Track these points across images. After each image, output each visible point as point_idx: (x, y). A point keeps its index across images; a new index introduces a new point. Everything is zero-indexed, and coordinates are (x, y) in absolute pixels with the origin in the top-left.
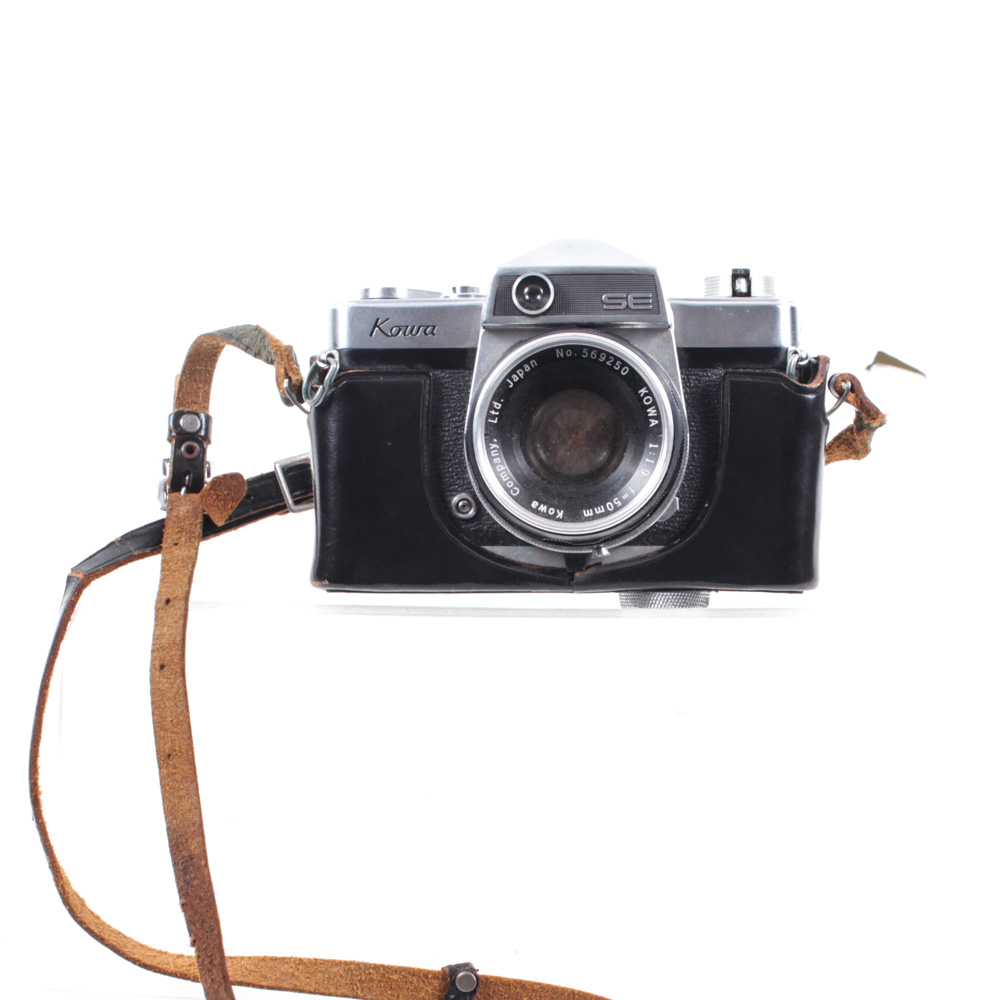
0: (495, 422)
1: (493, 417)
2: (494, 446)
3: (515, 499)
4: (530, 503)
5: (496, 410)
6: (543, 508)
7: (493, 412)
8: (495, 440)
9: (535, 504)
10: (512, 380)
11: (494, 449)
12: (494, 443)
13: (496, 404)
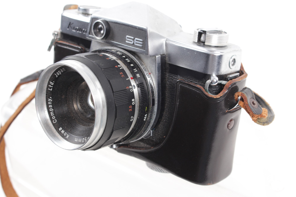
0: (51, 90)
1: (50, 88)
2: (50, 100)
3: (54, 124)
4: (59, 128)
5: (51, 85)
6: (63, 132)
7: (50, 86)
8: (51, 98)
9: (60, 129)
10: (57, 74)
11: (50, 101)
12: (50, 99)
13: (51, 83)
